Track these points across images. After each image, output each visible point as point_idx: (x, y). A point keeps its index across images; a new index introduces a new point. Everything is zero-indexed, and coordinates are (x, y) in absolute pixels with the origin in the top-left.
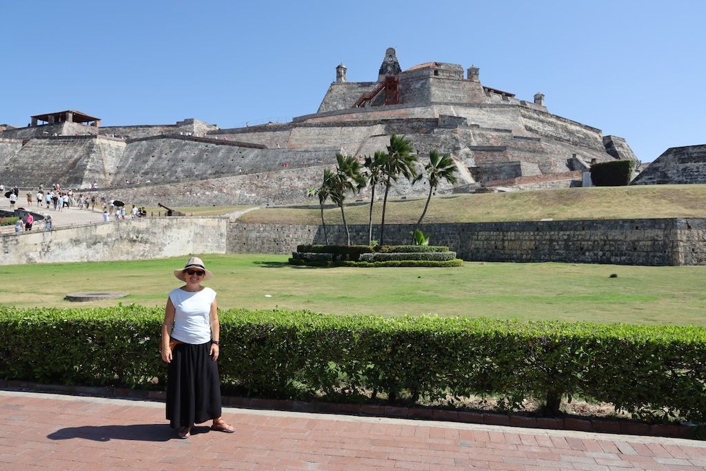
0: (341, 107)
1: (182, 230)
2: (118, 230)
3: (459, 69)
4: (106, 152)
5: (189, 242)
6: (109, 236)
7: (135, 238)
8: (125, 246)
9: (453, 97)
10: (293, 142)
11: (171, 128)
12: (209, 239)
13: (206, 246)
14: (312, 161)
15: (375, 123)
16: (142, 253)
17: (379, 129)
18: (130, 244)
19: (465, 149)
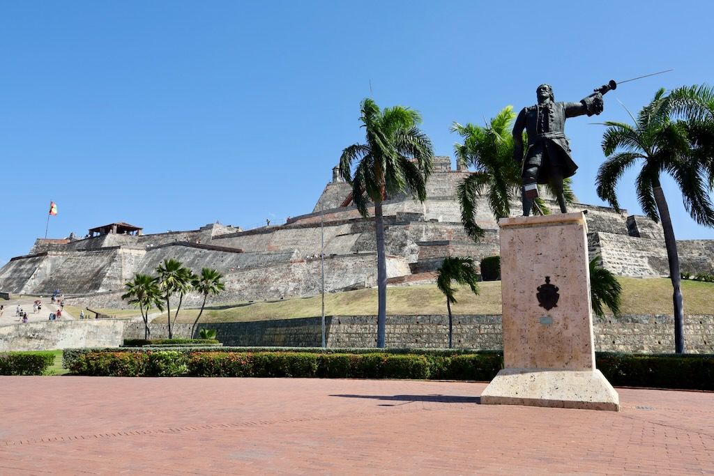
0: (333, 206)
1: (76, 330)
2: (17, 330)
3: (446, 161)
4: (127, 260)
5: (82, 338)
6: (9, 334)
7: (31, 336)
8: (23, 342)
9: (437, 189)
10: (273, 244)
11: (195, 233)
12: (103, 337)
13: (99, 342)
14: (270, 263)
15: (344, 222)
16: (37, 346)
17: (346, 228)
18: (27, 340)
19: (412, 246)
